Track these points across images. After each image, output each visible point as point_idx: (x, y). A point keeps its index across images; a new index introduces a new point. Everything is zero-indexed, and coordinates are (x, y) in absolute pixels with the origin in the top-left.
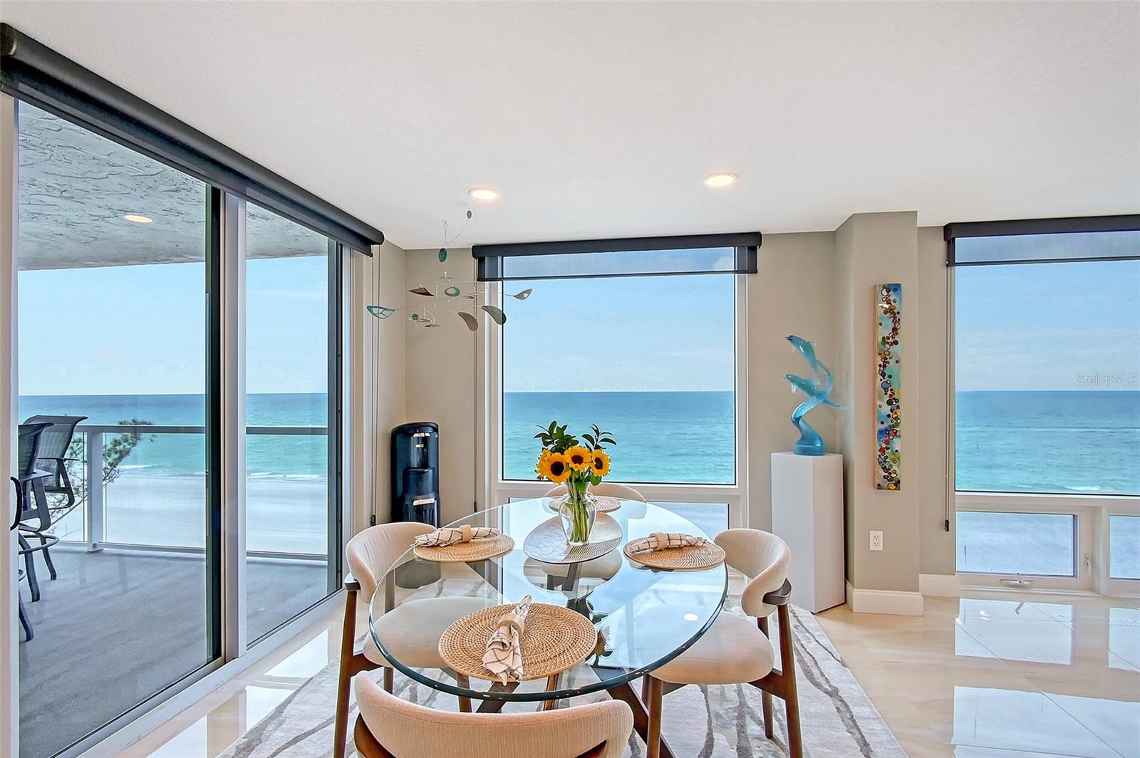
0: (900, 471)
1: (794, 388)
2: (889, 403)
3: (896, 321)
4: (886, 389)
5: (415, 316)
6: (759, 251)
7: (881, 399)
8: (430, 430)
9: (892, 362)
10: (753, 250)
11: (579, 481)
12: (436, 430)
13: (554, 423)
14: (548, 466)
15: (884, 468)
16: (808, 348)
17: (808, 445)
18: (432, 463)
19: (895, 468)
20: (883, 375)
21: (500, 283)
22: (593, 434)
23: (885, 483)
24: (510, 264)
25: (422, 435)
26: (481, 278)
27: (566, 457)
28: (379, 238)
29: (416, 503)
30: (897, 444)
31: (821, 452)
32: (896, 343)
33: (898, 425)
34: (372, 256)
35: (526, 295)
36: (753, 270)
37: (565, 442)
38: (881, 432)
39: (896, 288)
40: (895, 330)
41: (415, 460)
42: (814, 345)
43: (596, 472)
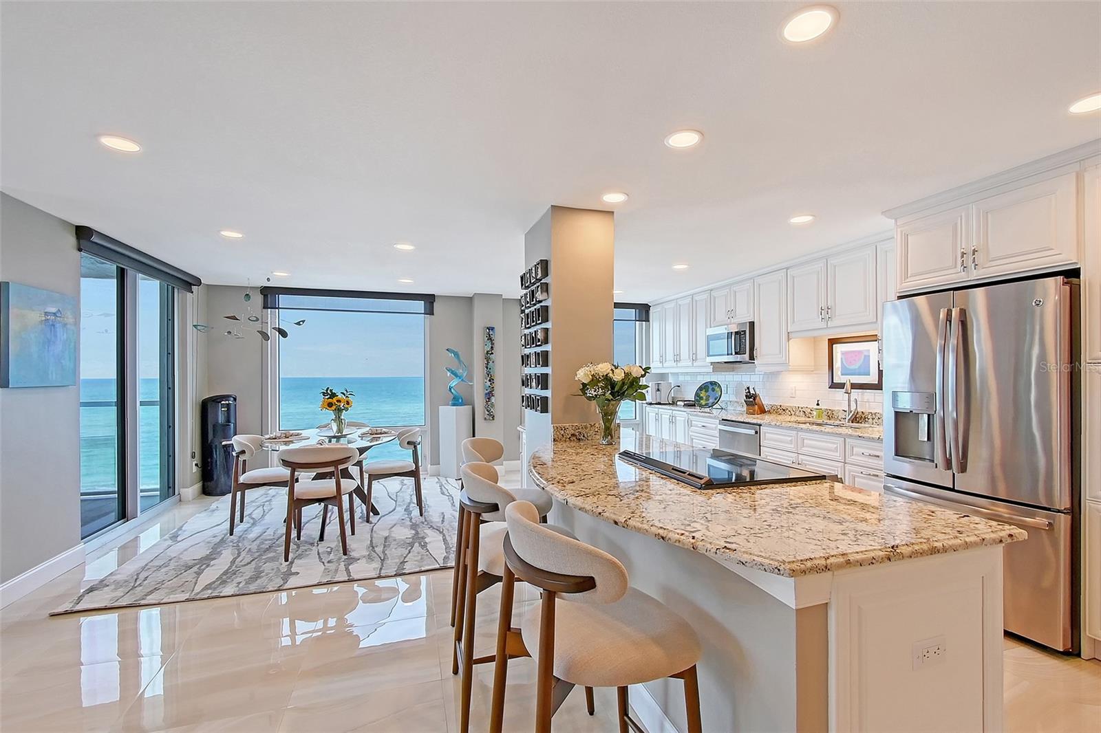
0: (495, 411)
1: (449, 374)
2: (490, 381)
3: (492, 344)
4: (488, 375)
5: (229, 333)
6: (435, 304)
7: (486, 379)
8: (232, 399)
9: (491, 362)
10: (432, 303)
11: (339, 410)
12: (235, 399)
13: (328, 388)
14: (326, 404)
15: (487, 410)
16: (456, 354)
17: (456, 401)
18: (233, 421)
19: (492, 410)
20: (487, 368)
21: (277, 310)
22: (345, 392)
23: (488, 417)
24: (283, 300)
25: (227, 402)
26: (265, 307)
27: (334, 400)
28: (198, 282)
29: (223, 443)
30: (493, 400)
31: (462, 404)
32: (492, 353)
33: (493, 391)
34: (192, 292)
35: (301, 323)
36: (431, 313)
37: (333, 395)
38: (486, 394)
39: (492, 329)
40: (492, 347)
41: (221, 419)
42: (460, 353)
43: (346, 406)
